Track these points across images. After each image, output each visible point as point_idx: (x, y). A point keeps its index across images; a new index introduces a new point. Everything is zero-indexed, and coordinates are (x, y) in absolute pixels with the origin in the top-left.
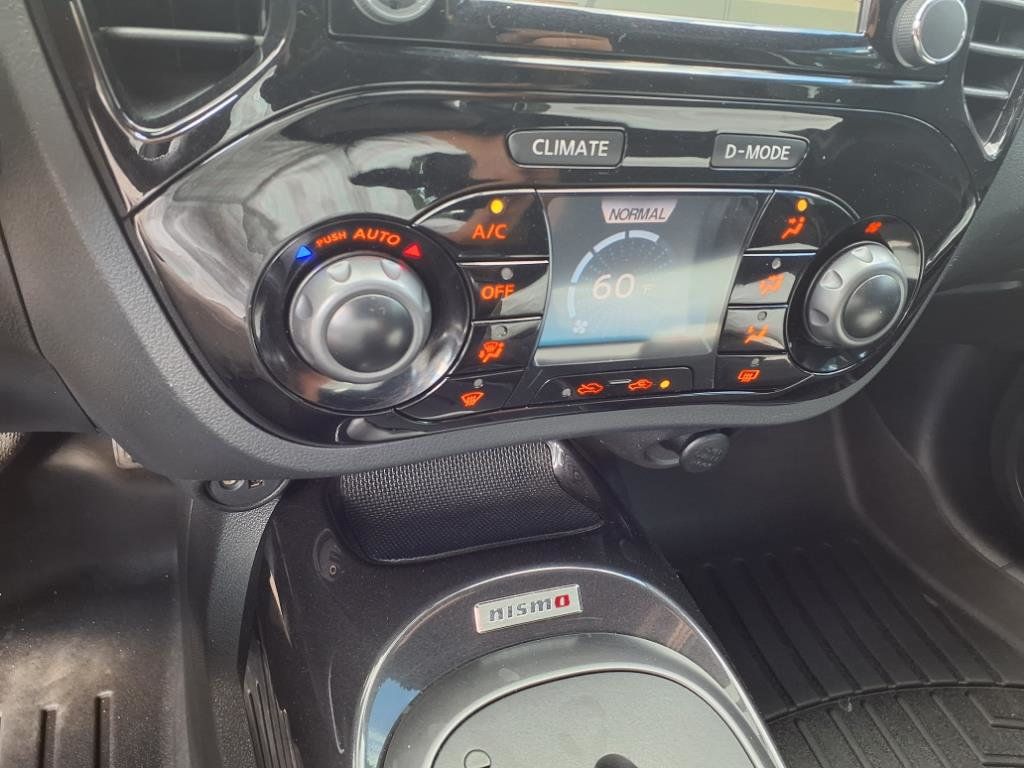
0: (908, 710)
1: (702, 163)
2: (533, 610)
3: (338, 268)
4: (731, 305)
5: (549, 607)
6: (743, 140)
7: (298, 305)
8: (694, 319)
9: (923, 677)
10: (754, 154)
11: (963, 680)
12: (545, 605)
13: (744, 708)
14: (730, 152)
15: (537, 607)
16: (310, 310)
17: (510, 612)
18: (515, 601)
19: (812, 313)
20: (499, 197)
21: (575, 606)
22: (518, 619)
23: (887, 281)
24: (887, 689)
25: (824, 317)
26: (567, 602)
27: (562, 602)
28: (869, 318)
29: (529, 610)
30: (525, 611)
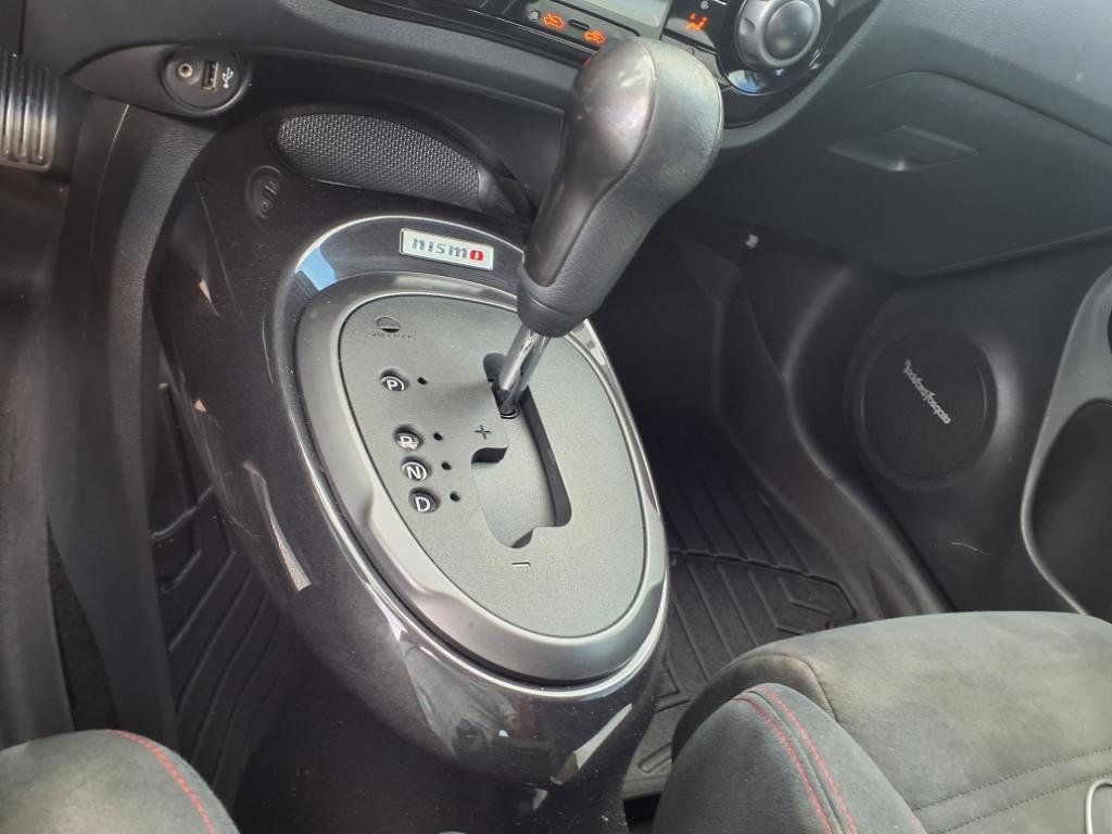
0: (724, 575)
2: (450, 253)
5: (464, 256)
9: (742, 553)
11: (776, 564)
12: (461, 253)
15: (454, 252)
17: (431, 247)
18: (438, 240)
19: (742, 23)
21: (487, 263)
22: (435, 255)
24: (708, 556)
25: (751, 25)
26: (481, 258)
27: (477, 256)
28: (784, 45)
29: (447, 251)
30: (443, 251)
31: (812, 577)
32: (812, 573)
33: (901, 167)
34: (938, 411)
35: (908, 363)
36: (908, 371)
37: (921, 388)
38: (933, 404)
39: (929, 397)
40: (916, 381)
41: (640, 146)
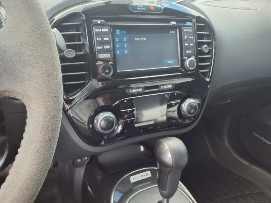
1: (157, 90)
2: (141, 177)
3: (101, 114)
4: (167, 112)
5: (144, 176)
6: (163, 85)
7: (95, 121)
8: (162, 116)
10: (166, 87)
13: (184, 189)
14: (162, 87)
15: (142, 176)
16: (97, 122)
17: (137, 178)
18: (138, 175)
20: (126, 100)
21: (150, 175)
22: (139, 179)
23: (194, 104)
25: (184, 112)
27: (147, 175)
28: (192, 111)
30: (140, 177)
31: (256, 193)
32: (255, 192)
33: (229, 101)
34: (267, 142)
35: (254, 132)
36: (255, 134)
37: (260, 137)
38: (265, 140)
39: (263, 139)
40: (258, 136)
41: (173, 161)
